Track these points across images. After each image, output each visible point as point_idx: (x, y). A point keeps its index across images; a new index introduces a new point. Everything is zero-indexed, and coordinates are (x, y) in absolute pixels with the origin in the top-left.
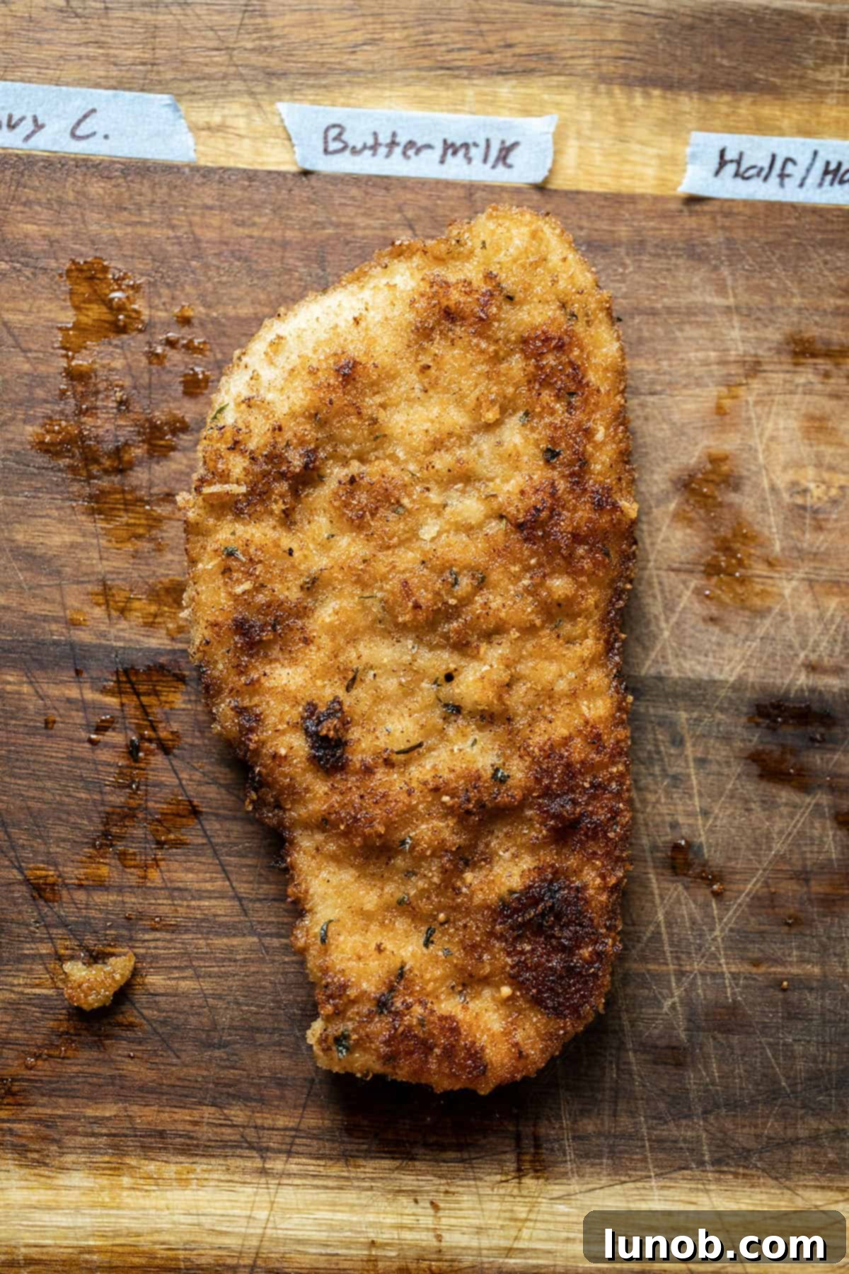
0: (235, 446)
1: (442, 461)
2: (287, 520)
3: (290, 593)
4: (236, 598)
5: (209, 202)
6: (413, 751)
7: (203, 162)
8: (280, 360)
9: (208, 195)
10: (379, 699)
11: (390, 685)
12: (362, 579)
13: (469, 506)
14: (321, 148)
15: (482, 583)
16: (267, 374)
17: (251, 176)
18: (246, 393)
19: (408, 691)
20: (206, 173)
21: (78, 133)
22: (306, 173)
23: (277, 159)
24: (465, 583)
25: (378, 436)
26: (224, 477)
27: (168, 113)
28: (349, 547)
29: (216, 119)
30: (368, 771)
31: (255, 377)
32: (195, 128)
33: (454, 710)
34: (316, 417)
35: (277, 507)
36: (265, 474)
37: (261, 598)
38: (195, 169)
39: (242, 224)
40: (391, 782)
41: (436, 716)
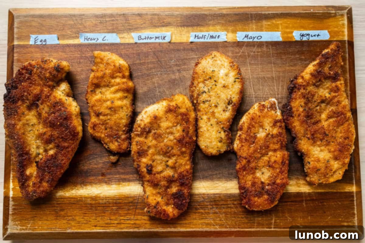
0: (139, 126)
1: (168, 131)
2: (146, 138)
3: (146, 148)
4: (138, 149)
5: (123, 48)
6: (161, 172)
7: (121, 42)
8: (146, 114)
9: (122, 47)
10: (157, 164)
11: (159, 162)
12: (155, 146)
13: (171, 137)
14: (138, 39)
15: (172, 148)
16: (145, 116)
17: (128, 44)
18: (141, 119)
19: (161, 163)
20: (122, 44)
21: (104, 39)
22: (136, 43)
23: (132, 41)
24: (170, 148)
25: (159, 127)
26: (137, 131)
27: (116, 36)
28: (154, 142)
29: (123, 36)
30: (155, 174)
31: (143, 117)
32: (120, 38)
33: (167, 166)
34: (150, 123)
35: (144, 136)
36: (143, 131)
37: (141, 149)
38: (120, 44)
39: (127, 51)
40: (158, 176)
41: (165, 167)
